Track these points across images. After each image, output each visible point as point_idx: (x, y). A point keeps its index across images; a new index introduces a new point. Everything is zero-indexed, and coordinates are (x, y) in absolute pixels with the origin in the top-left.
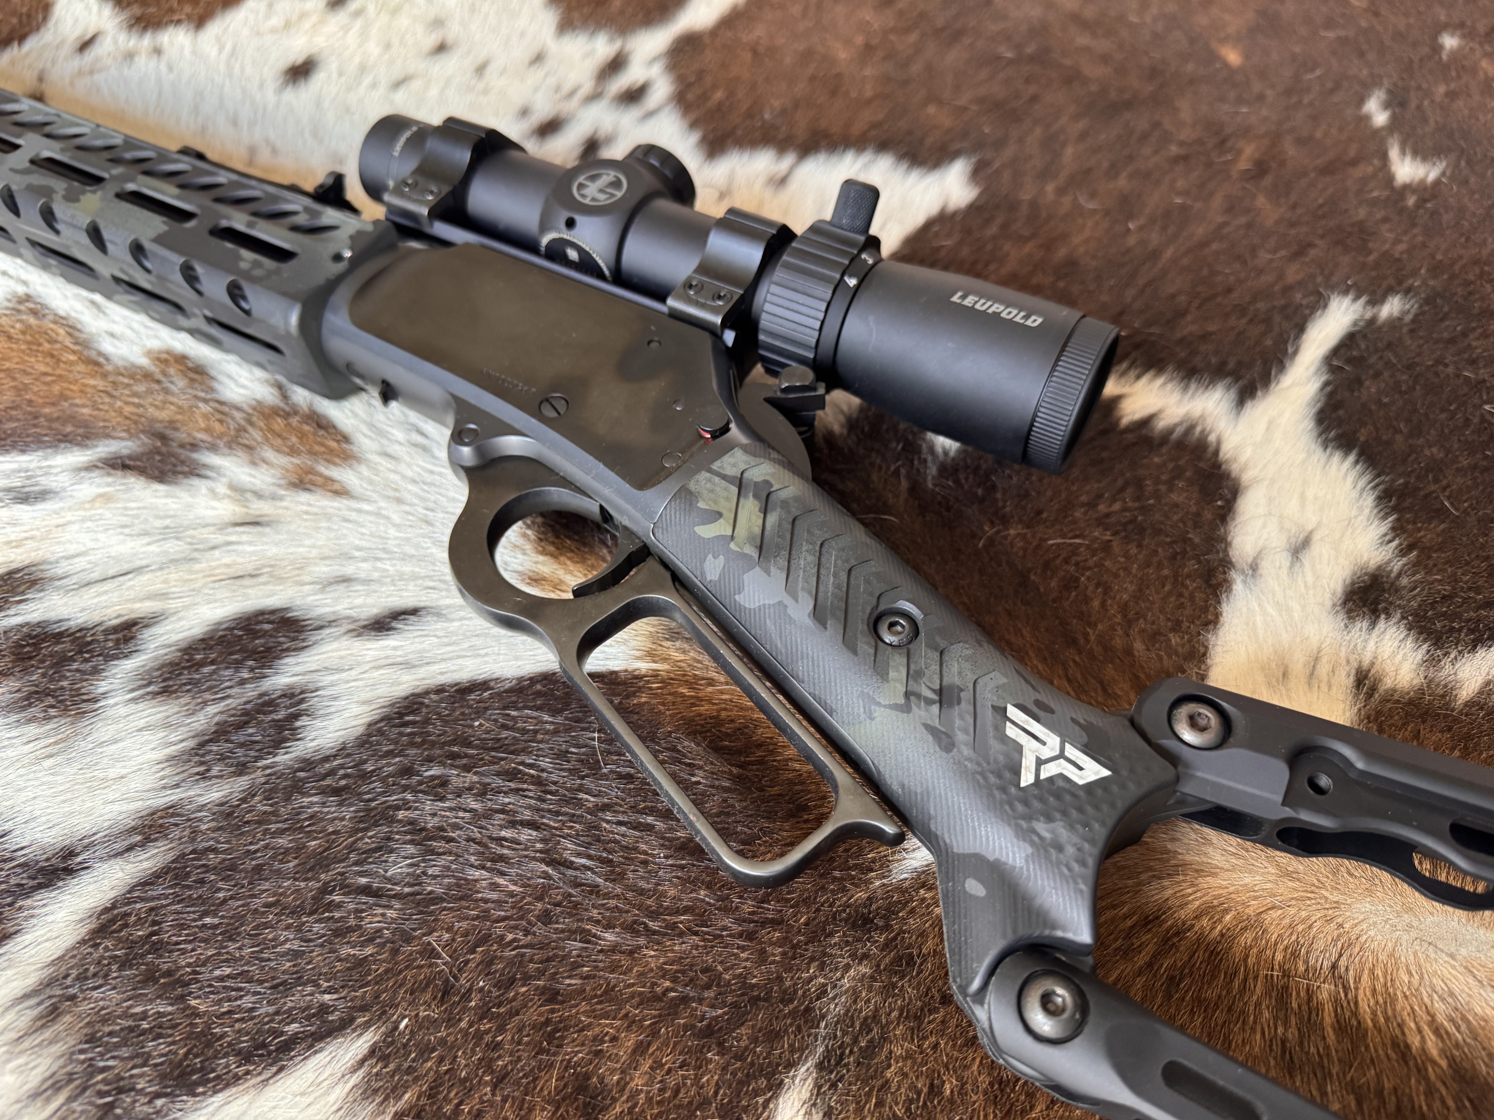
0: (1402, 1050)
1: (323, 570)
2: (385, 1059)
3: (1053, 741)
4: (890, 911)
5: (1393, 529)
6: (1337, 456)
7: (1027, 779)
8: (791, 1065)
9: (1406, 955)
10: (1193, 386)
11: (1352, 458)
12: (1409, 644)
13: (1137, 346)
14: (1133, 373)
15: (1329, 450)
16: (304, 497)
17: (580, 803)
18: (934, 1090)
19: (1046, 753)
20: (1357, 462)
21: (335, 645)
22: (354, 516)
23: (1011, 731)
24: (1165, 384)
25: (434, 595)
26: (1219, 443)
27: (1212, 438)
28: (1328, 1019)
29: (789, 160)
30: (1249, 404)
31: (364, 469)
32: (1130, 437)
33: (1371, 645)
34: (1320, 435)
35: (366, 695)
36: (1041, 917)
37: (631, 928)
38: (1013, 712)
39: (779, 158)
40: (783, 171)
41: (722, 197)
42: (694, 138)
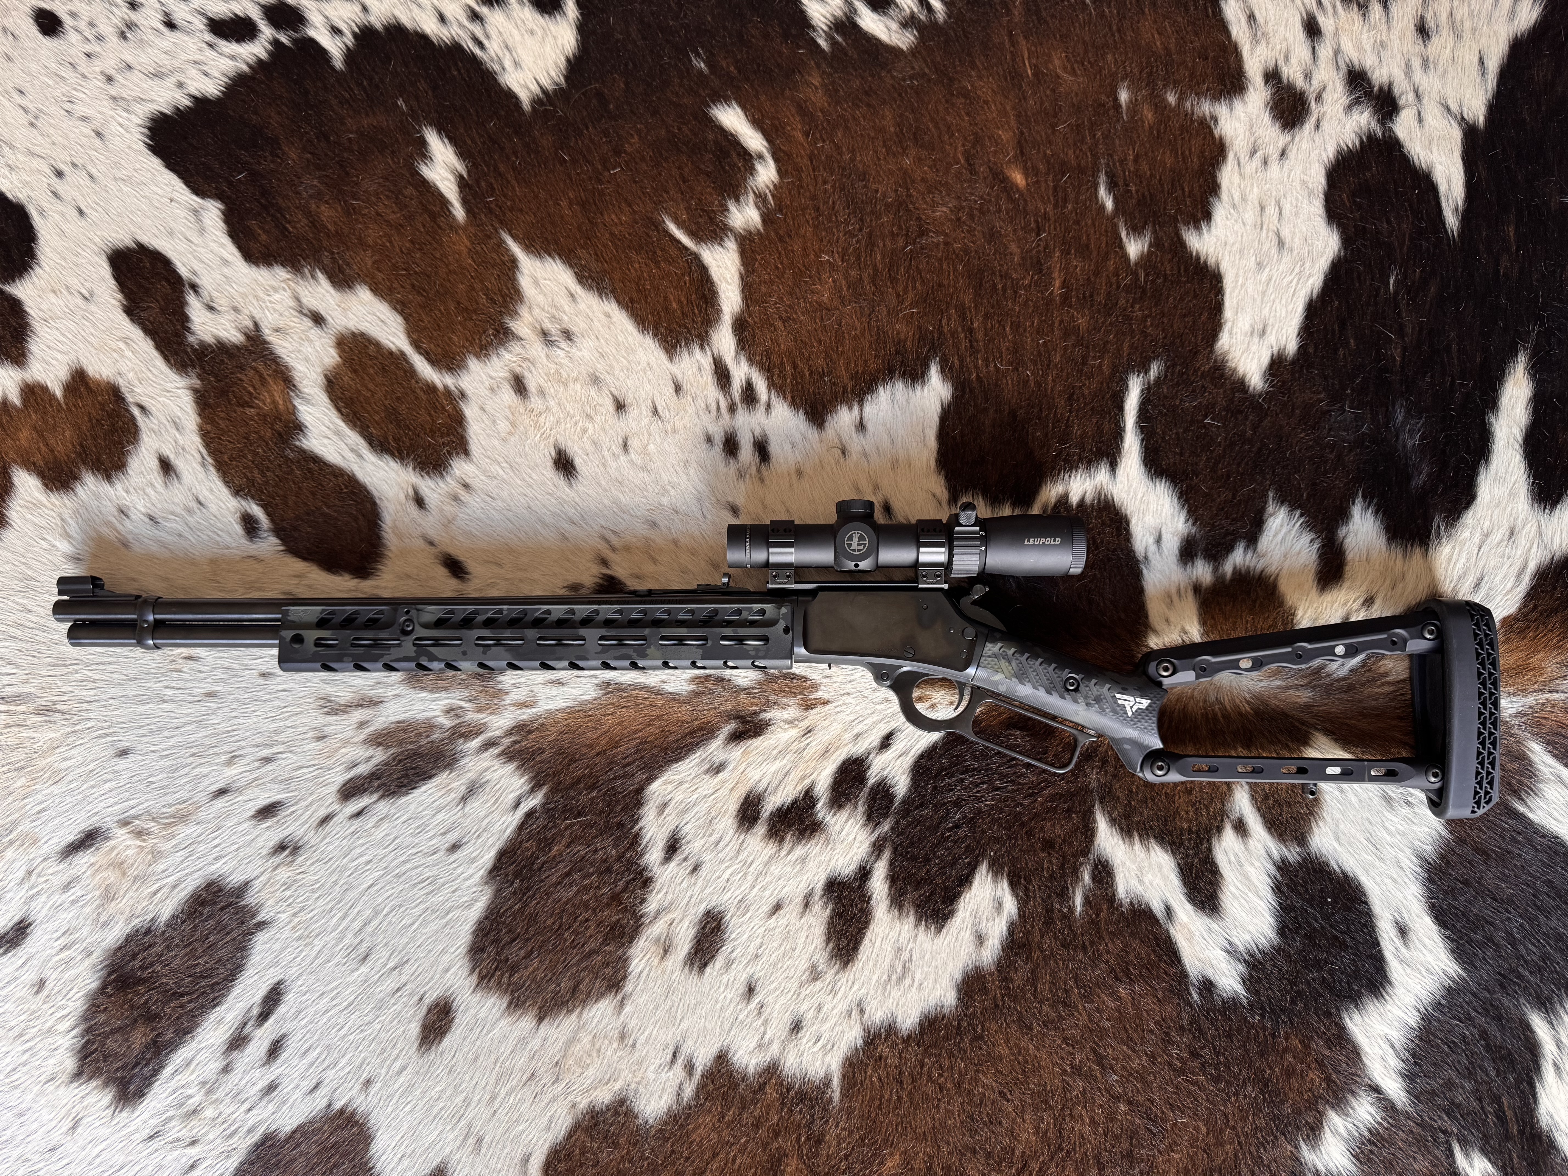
0: (1240, 714)
1: (848, 736)
2: (993, 865)
3: (1132, 699)
4: (1095, 750)
5: (1188, 512)
6: (1158, 480)
7: (1130, 714)
8: (1093, 806)
9: (1234, 684)
11: (1163, 481)
15: (1154, 480)
16: (813, 712)
17: (992, 769)
18: (1131, 792)
19: (1132, 704)
20: (1166, 481)
21: (877, 760)
22: (838, 709)
23: (1120, 702)
25: (892, 723)
26: (1113, 499)
28: (1219, 715)
29: (856, 408)
30: (1117, 469)
31: (822, 688)
33: (1195, 572)
34: (1149, 474)
35: (901, 770)
36: (1147, 747)
37: (1030, 795)
38: (1118, 696)
39: (850, 408)
40: (858, 418)
41: (844, 453)
42: (801, 414)
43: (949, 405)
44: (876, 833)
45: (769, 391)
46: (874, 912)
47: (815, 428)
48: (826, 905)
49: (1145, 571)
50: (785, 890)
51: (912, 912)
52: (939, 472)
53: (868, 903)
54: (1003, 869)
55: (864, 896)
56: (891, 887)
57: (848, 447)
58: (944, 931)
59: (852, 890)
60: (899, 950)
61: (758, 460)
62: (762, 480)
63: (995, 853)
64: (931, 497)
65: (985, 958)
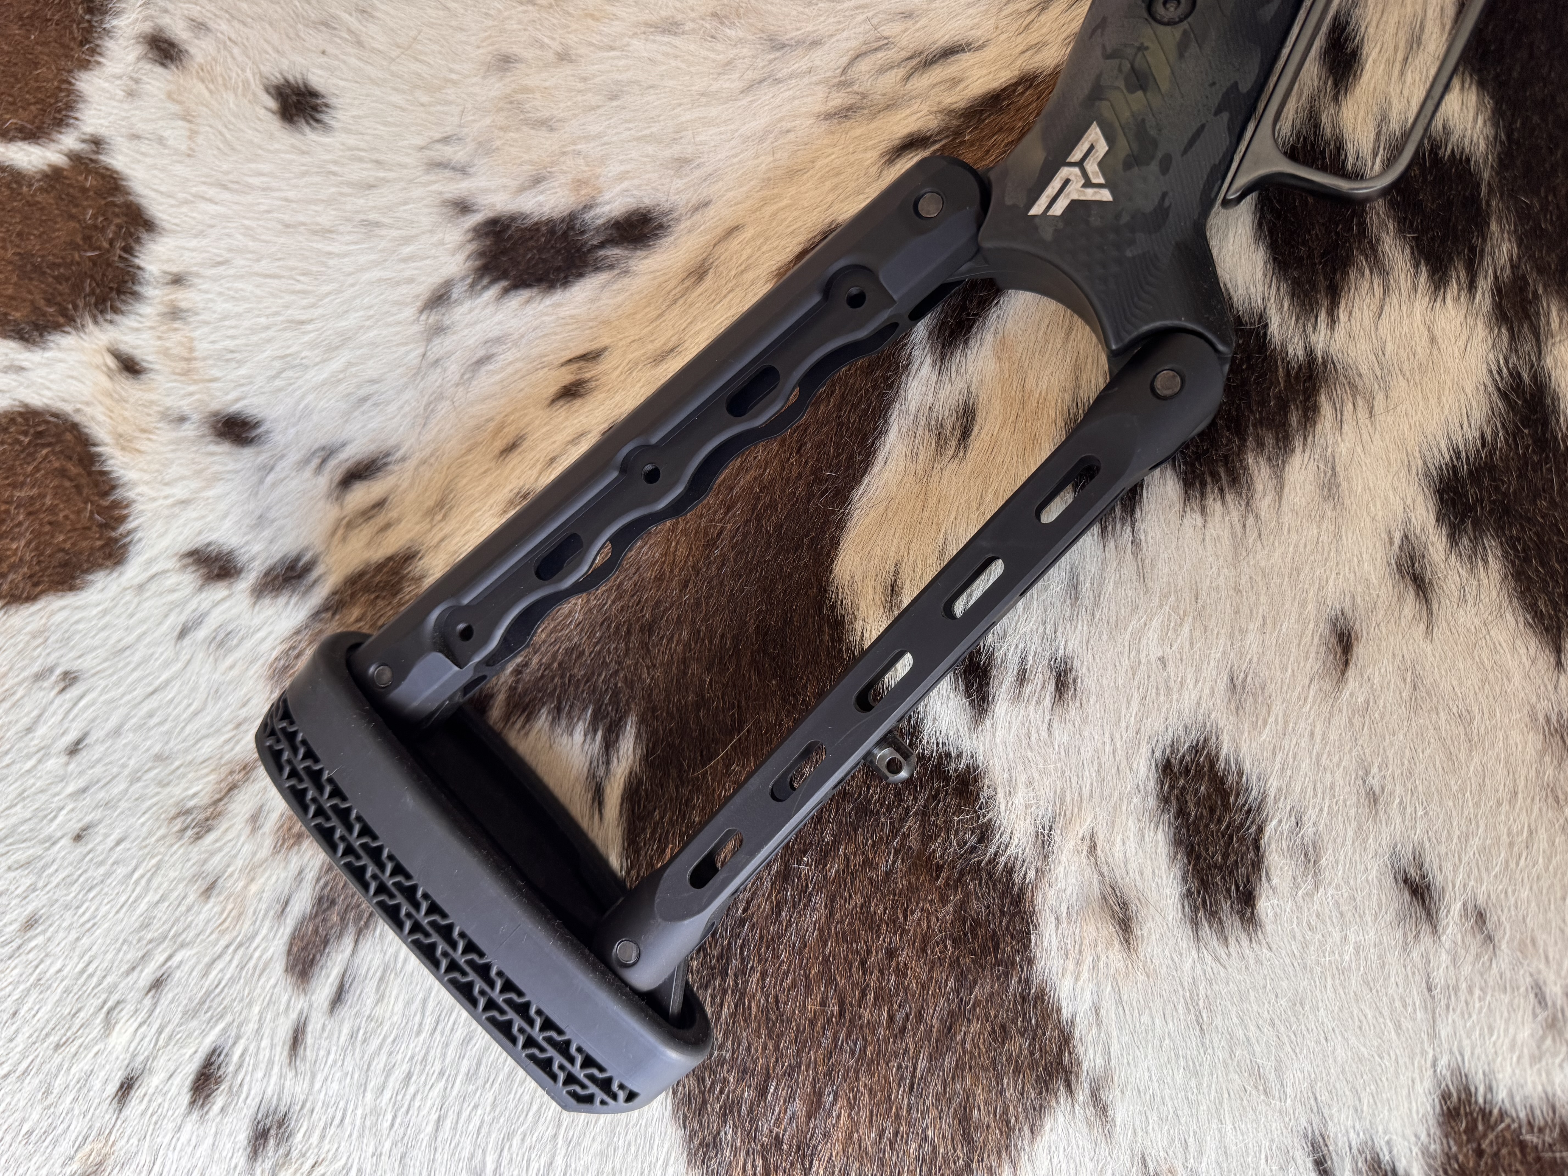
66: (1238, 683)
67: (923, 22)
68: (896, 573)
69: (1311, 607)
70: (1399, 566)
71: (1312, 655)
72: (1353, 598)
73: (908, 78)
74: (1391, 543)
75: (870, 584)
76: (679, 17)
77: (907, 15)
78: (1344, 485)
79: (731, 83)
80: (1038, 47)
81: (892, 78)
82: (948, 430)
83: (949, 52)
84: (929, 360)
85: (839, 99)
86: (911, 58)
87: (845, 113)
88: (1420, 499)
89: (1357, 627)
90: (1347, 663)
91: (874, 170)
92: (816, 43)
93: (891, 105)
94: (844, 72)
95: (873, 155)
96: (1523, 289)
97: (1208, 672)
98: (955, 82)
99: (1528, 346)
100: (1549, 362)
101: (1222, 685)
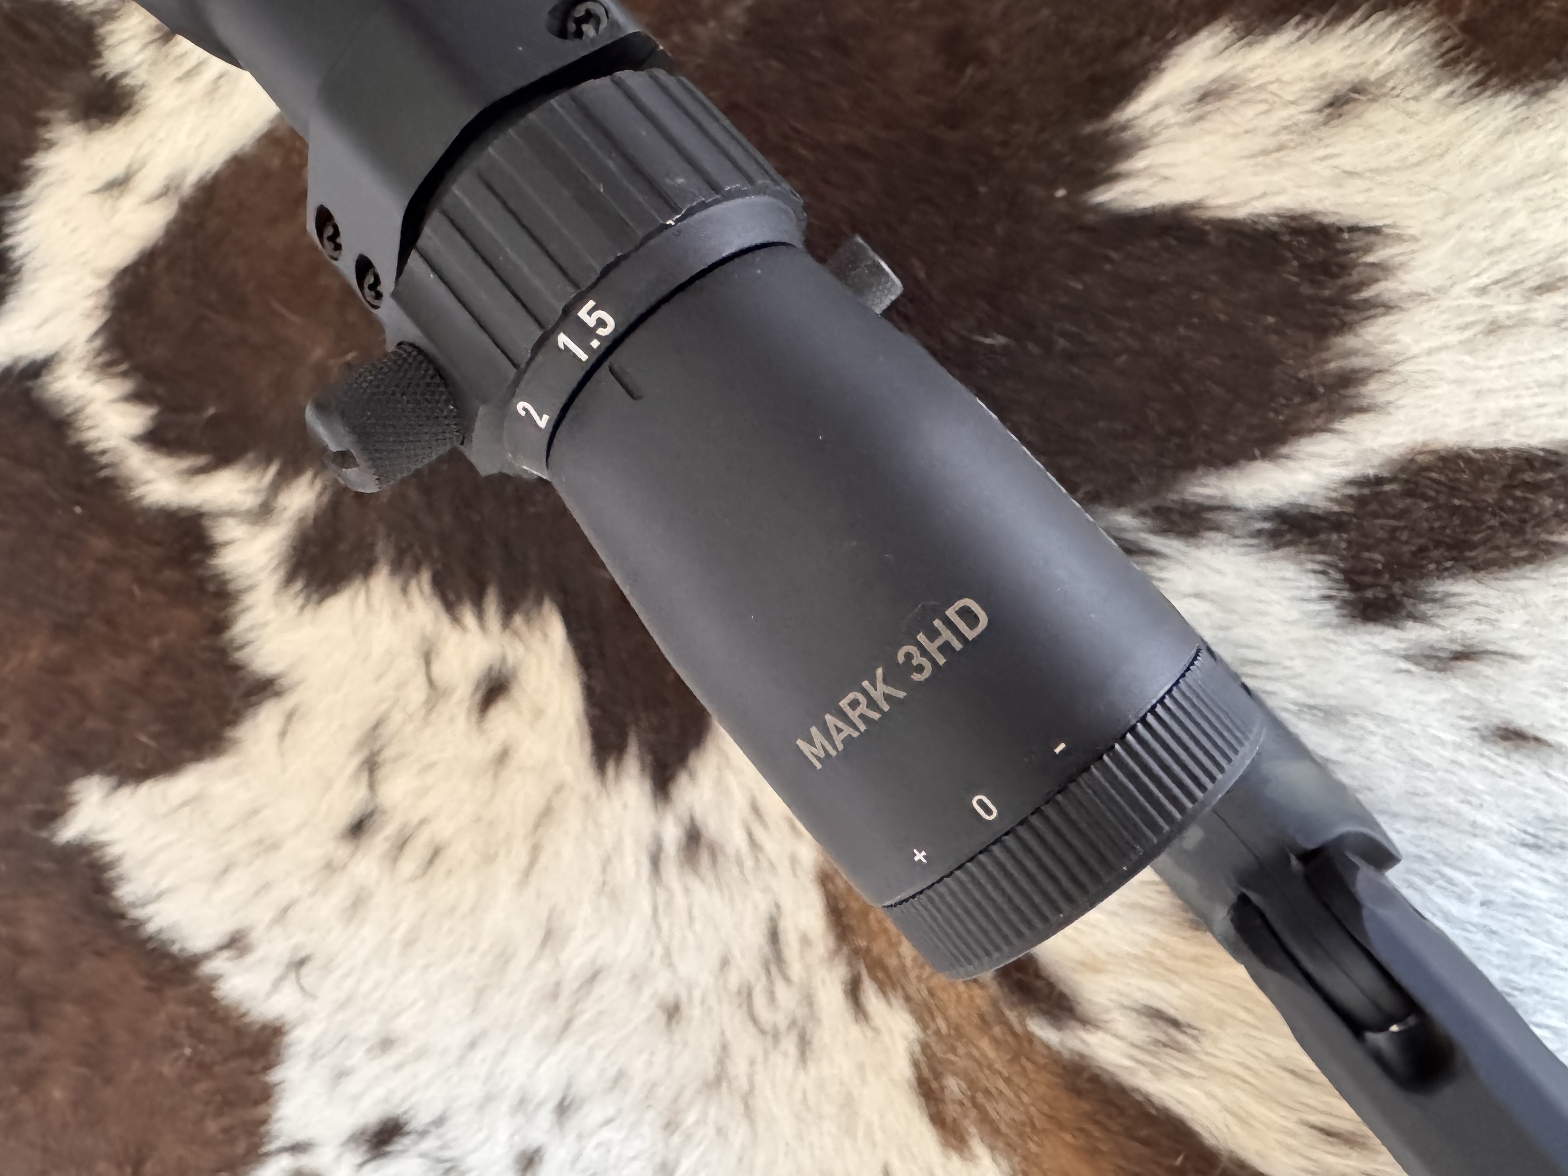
6: (15, 254)
10: (68, 410)
11: (8, 242)
12: (110, 41)
13: (80, 488)
14: (104, 460)
15: (17, 264)
20: (7, 236)
24: (90, 428)
26: (96, 334)
27: (98, 343)
29: (209, 968)
30: (41, 356)
32: (160, 390)
33: (138, 59)
34: (11, 284)
39: (215, 978)
40: (226, 954)
41: (301, 963)
42: (275, 1076)
43: (108, 773)
44: (1155, 542)
45: (268, 1155)
46: (1395, 453)
47: (287, 1039)
48: (1440, 600)
49: (192, 178)
50: (1447, 737)
51: (1350, 341)
52: (235, 742)
53: (1379, 481)
54: (1093, 139)
55: (1361, 502)
56: (1300, 433)
57: (285, 959)
58: (1367, 217)
59: (1357, 547)
60: (1494, 328)
61: (406, 1141)
62: (440, 1121)
63: (1053, 185)
64: (290, 738)
65: (1400, 56)
66: (1530, 840)
67: (736, 953)
68: (1313, 1127)
69: (1463, 757)
70: (1440, 670)
71: (1520, 768)
72: (1463, 717)
73: (787, 979)
74: (1408, 671)
75: (1317, 1155)
76: (658, 1159)
77: (725, 963)
78: (1332, 702)
79: (739, 1134)
80: (794, 860)
81: (783, 993)
82: (1162, 1037)
83: (774, 936)
84: (1083, 1034)
85: (790, 1044)
86: (768, 972)
87: (804, 1044)
88: (1368, 638)
89: (1496, 721)
90: (1537, 740)
91: (870, 1034)
92: (725, 1047)
93: (809, 1000)
94: (763, 1032)
95: (855, 1031)
96: (1169, 510)
97: (1514, 865)
98: (805, 941)
99: (1230, 519)
100: (1252, 504)
101: (1532, 856)
